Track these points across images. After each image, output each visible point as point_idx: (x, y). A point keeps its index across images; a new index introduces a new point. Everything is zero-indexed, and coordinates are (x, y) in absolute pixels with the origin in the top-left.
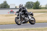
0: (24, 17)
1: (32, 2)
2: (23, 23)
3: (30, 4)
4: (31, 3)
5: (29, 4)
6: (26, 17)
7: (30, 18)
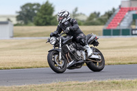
0: (73, 49)
1: (38, 5)
2: (71, 67)
3: (34, 10)
4: (35, 7)
5: (28, 11)
6: (80, 50)
7: (90, 52)
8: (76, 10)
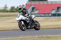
8: (6, 5)
